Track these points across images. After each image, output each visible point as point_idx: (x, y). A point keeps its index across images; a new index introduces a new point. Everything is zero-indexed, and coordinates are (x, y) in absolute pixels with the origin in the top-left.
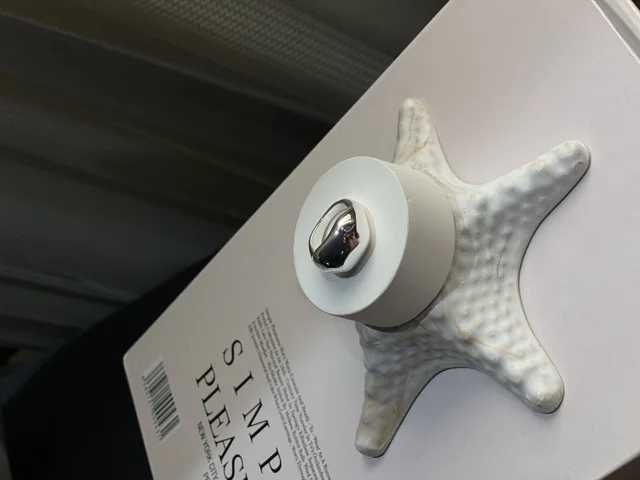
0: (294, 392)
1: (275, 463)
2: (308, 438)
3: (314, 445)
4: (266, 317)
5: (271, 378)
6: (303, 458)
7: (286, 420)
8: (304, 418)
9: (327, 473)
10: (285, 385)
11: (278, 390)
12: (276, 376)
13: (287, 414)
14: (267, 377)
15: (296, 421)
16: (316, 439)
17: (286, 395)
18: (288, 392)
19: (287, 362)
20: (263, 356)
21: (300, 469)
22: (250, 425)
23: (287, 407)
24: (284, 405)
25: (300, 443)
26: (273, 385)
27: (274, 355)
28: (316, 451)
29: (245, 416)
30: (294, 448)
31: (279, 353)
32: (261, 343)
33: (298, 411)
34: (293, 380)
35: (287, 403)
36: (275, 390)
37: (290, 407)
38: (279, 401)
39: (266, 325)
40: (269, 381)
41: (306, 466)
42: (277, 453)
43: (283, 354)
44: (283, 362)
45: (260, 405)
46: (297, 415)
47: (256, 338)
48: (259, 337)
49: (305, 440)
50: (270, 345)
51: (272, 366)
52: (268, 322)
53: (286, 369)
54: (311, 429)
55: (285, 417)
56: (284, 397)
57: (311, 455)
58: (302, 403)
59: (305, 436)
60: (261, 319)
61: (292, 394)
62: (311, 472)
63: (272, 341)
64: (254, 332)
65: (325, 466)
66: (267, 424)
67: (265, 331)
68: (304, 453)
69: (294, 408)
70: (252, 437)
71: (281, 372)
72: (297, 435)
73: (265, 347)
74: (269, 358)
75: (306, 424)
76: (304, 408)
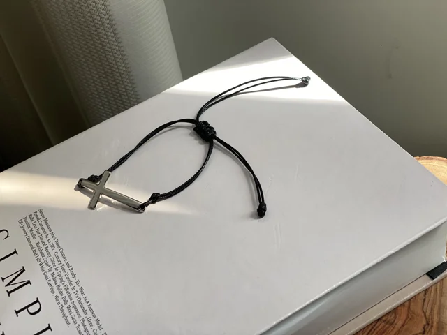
0: (61, 259)
1: (33, 309)
2: (73, 289)
3: (79, 293)
4: (38, 214)
5: (38, 252)
6: (66, 302)
7: (51, 278)
8: (70, 276)
9: (91, 310)
10: (53, 256)
11: (45, 260)
12: (44, 251)
13: (53, 275)
14: (34, 252)
15: (61, 279)
16: (81, 289)
17: (53, 263)
18: (56, 260)
19: (57, 242)
20: (31, 239)
21: (62, 310)
22: (9, 284)
23: (53, 270)
24: (50, 270)
25: (64, 292)
26: (40, 256)
27: (44, 237)
28: (80, 296)
29: (3, 279)
30: (57, 297)
31: (50, 236)
32: (31, 230)
33: (64, 271)
34: (62, 253)
35: (53, 268)
36: (42, 260)
37: (56, 269)
38: (45, 266)
39: (38, 219)
40: (35, 254)
41: (69, 307)
42: (37, 301)
43: (53, 237)
44: (53, 241)
45: (23, 270)
46: (63, 274)
47: (26, 227)
48: (29, 226)
49: (70, 290)
50: (41, 231)
51: (41, 245)
52: (40, 217)
53: (55, 245)
54: (77, 283)
55: (50, 276)
56: (50, 264)
57: (75, 299)
58: (69, 266)
59: (70, 287)
60: (33, 216)
61: (59, 261)
62: (73, 310)
63: (43, 229)
64: (24, 224)
65: (90, 305)
66: (29, 282)
67: (37, 223)
68: (67, 298)
69: (60, 270)
70: (9, 293)
71: (50, 249)
72: (62, 287)
73: (35, 232)
74: (38, 240)
75: (71, 279)
76: (71, 270)
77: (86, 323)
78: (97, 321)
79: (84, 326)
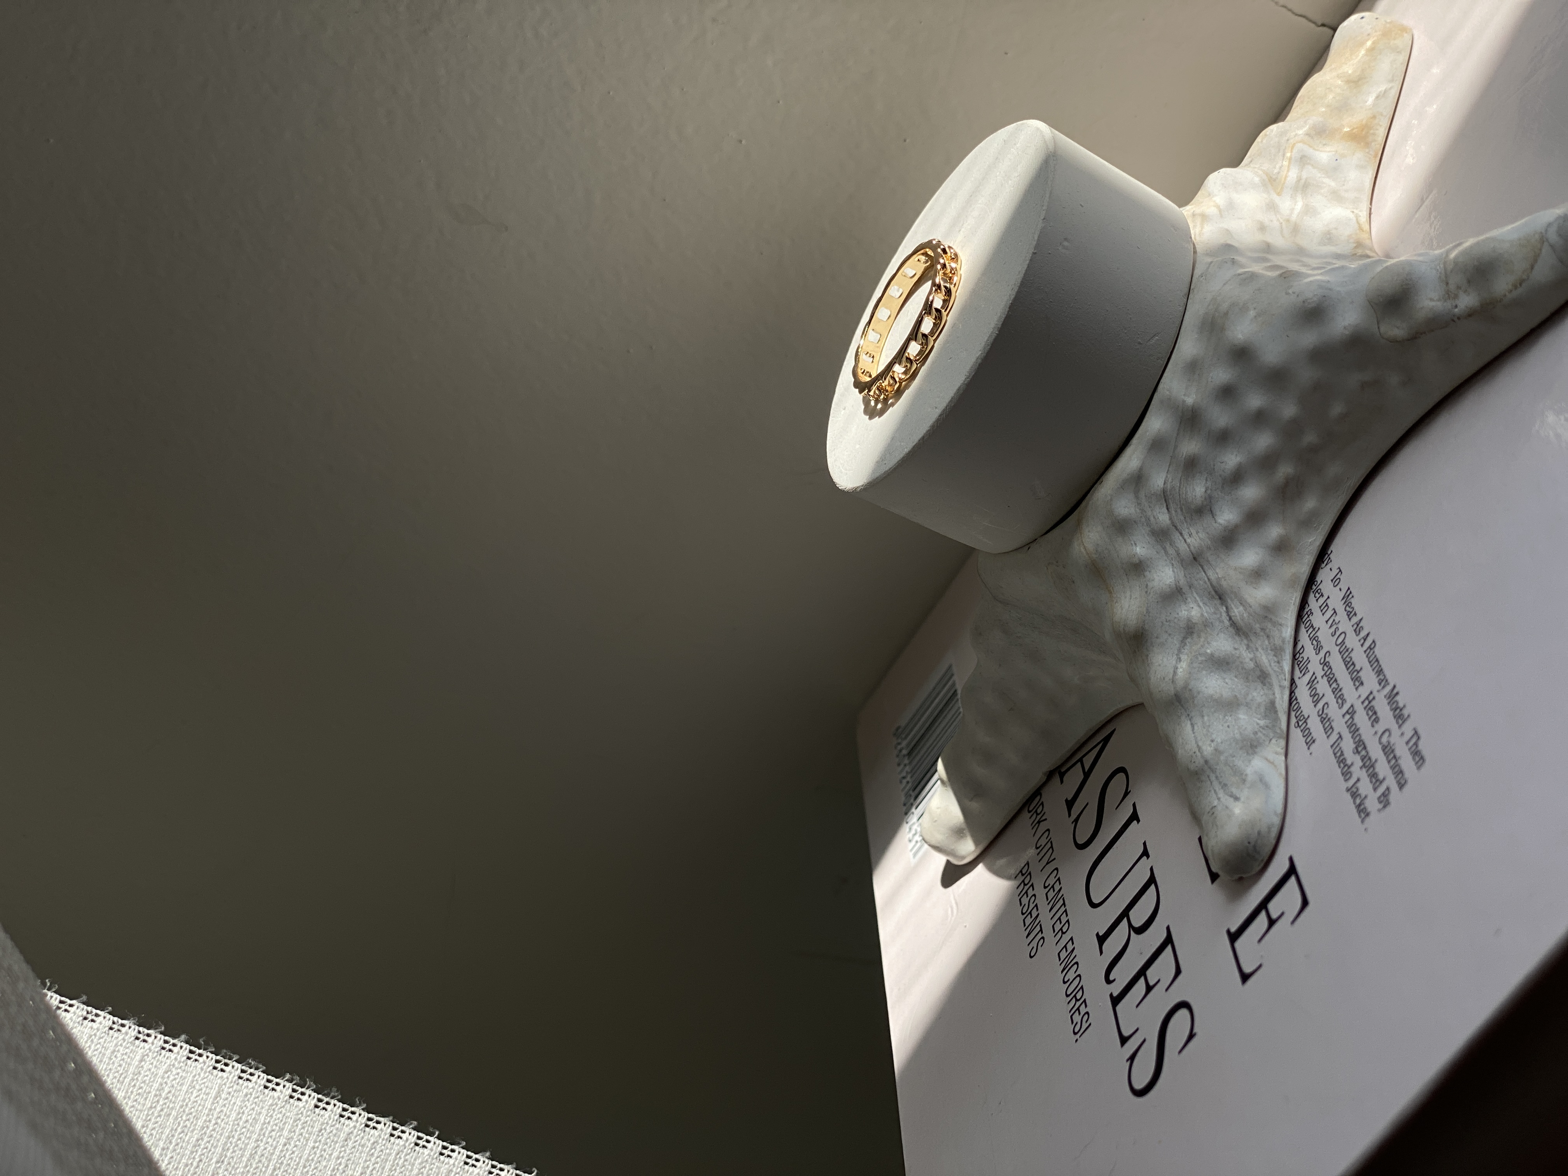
3: (1341, 614)
16: (1347, 597)
28: (1345, 625)
41: (1312, 681)
57: (1329, 645)
65: (1371, 647)
77: (1362, 719)
78: (1392, 696)
79: (1354, 730)
